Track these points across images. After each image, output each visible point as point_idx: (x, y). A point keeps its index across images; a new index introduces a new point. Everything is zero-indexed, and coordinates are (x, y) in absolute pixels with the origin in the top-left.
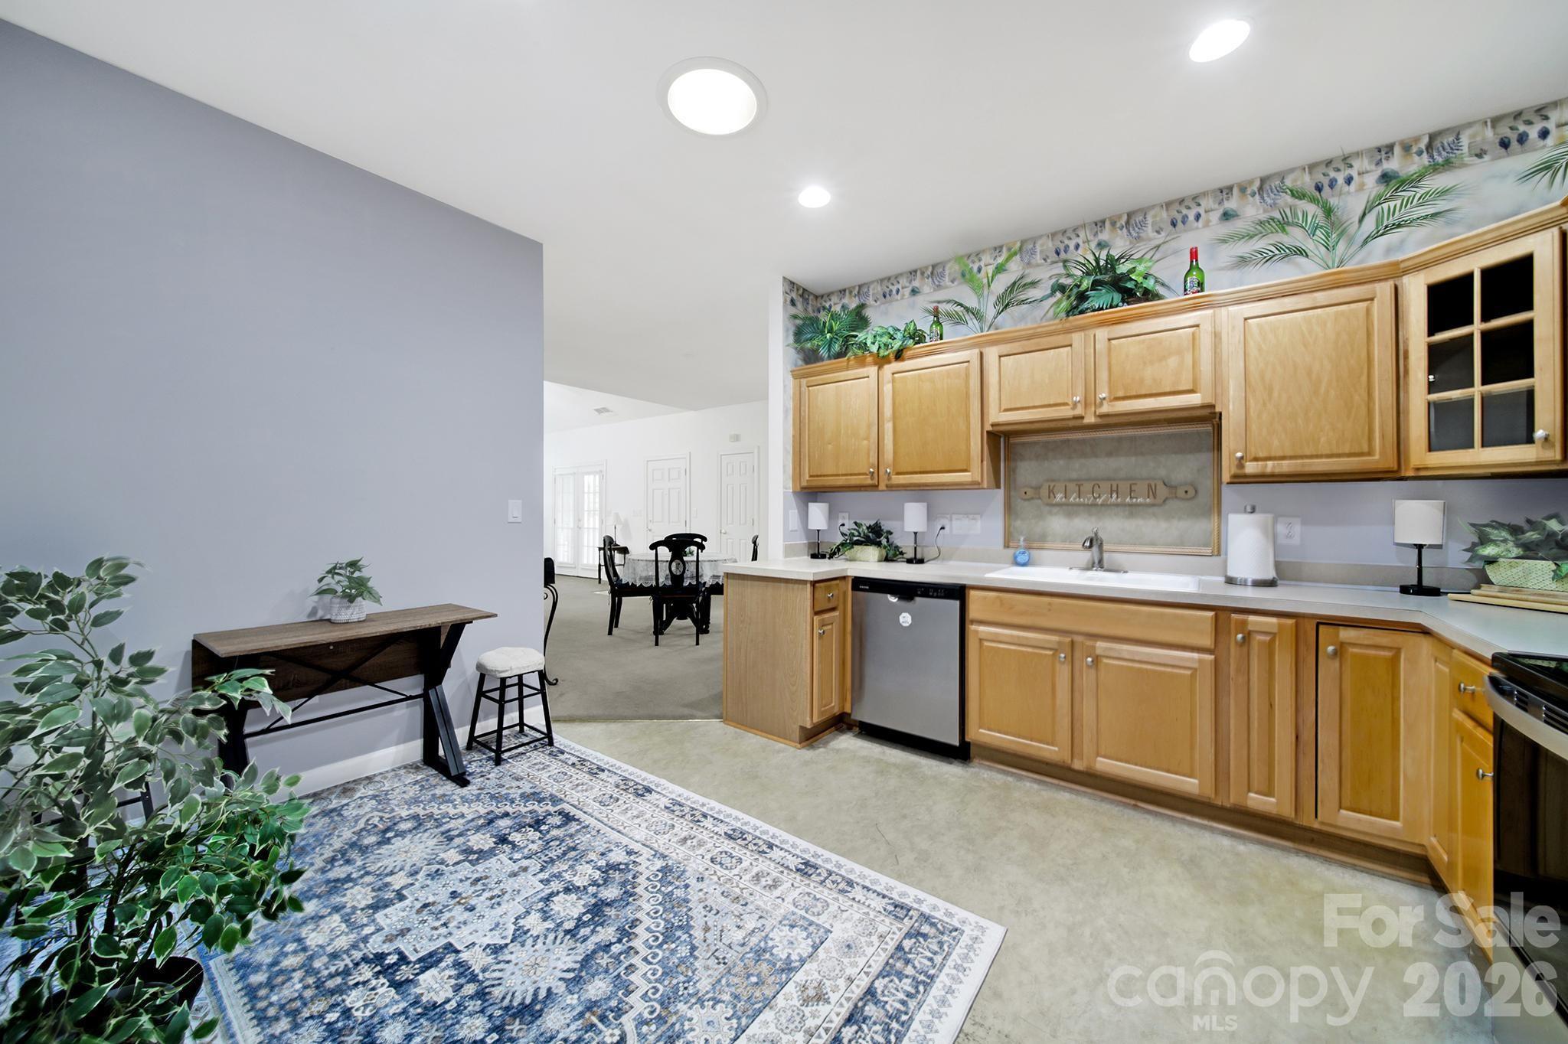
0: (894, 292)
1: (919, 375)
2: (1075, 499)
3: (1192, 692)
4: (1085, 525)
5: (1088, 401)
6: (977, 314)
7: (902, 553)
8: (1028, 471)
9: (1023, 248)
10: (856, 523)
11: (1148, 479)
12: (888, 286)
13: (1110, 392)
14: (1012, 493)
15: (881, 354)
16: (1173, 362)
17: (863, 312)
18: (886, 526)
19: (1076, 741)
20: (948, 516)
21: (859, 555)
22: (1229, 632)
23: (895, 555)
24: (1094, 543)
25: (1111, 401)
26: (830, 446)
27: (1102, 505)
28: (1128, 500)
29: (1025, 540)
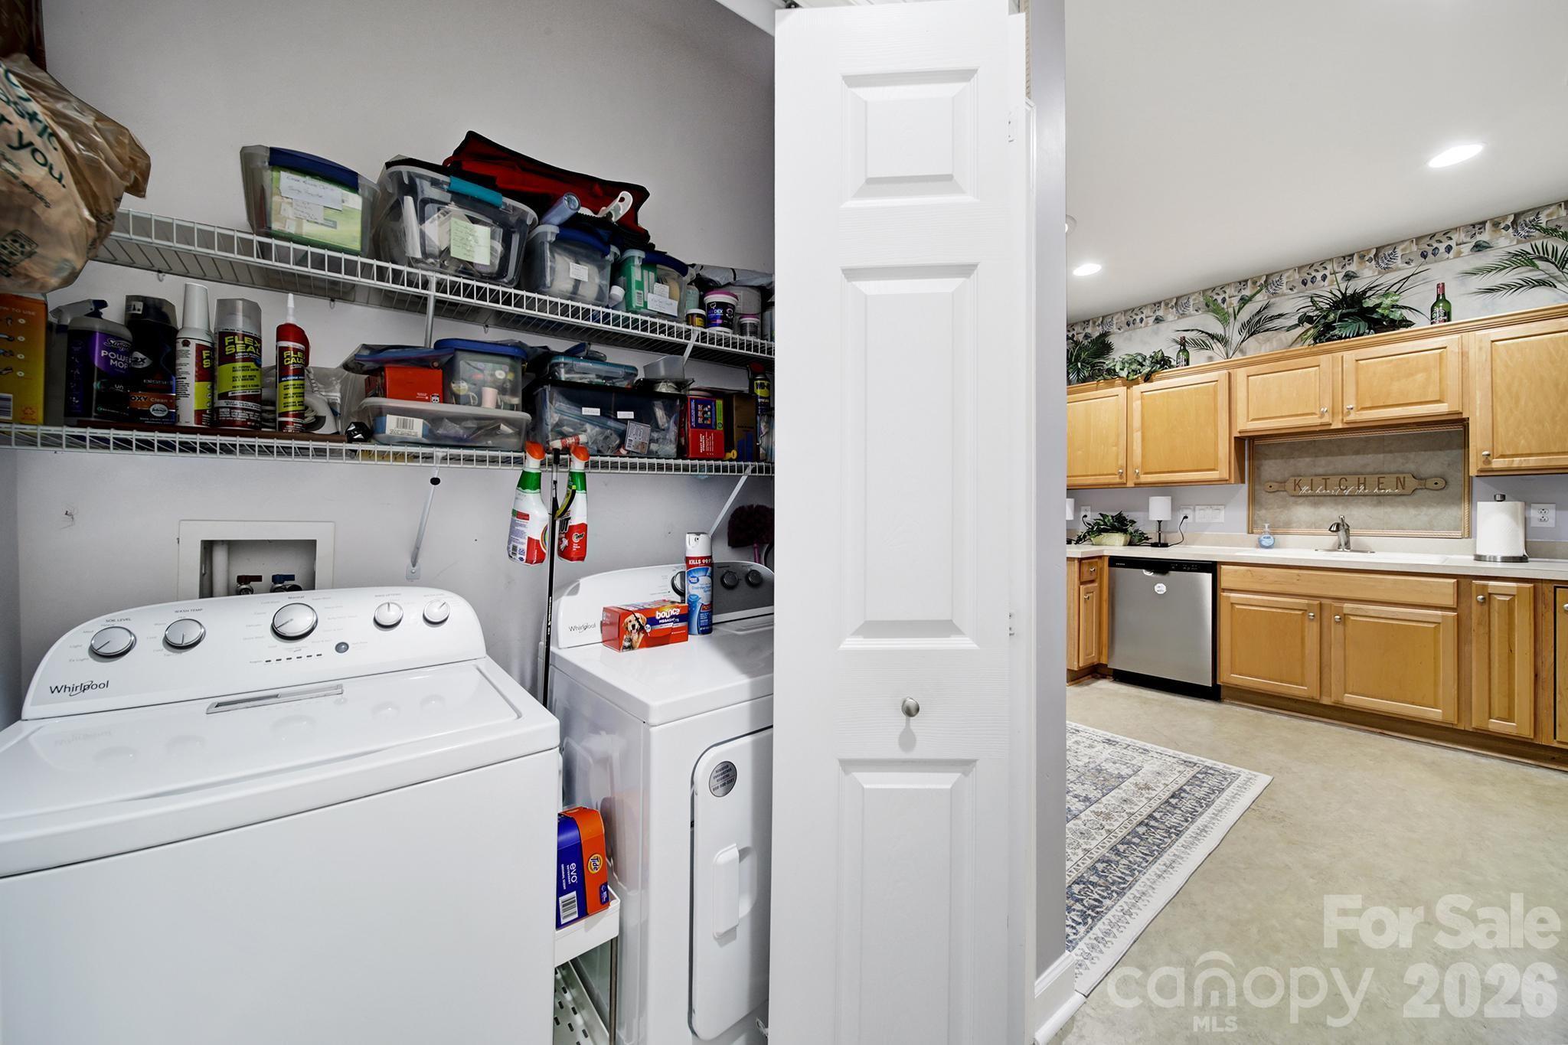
0: (1138, 321)
1: (1168, 393)
2: (1320, 491)
3: (1436, 642)
4: (1331, 513)
5: (1336, 411)
6: (1222, 340)
7: (1147, 539)
8: (1272, 468)
9: (1268, 281)
10: (1101, 514)
11: (1395, 473)
12: (1131, 316)
13: (1357, 403)
14: (1257, 487)
15: (1130, 378)
16: (1420, 377)
17: (1106, 339)
18: (1129, 515)
19: (1325, 682)
20: (1192, 507)
21: (1104, 541)
22: (1471, 596)
23: (1140, 540)
24: (1341, 527)
25: (1358, 411)
26: (1080, 452)
27: (1348, 495)
28: (1376, 490)
29: (1269, 527)
